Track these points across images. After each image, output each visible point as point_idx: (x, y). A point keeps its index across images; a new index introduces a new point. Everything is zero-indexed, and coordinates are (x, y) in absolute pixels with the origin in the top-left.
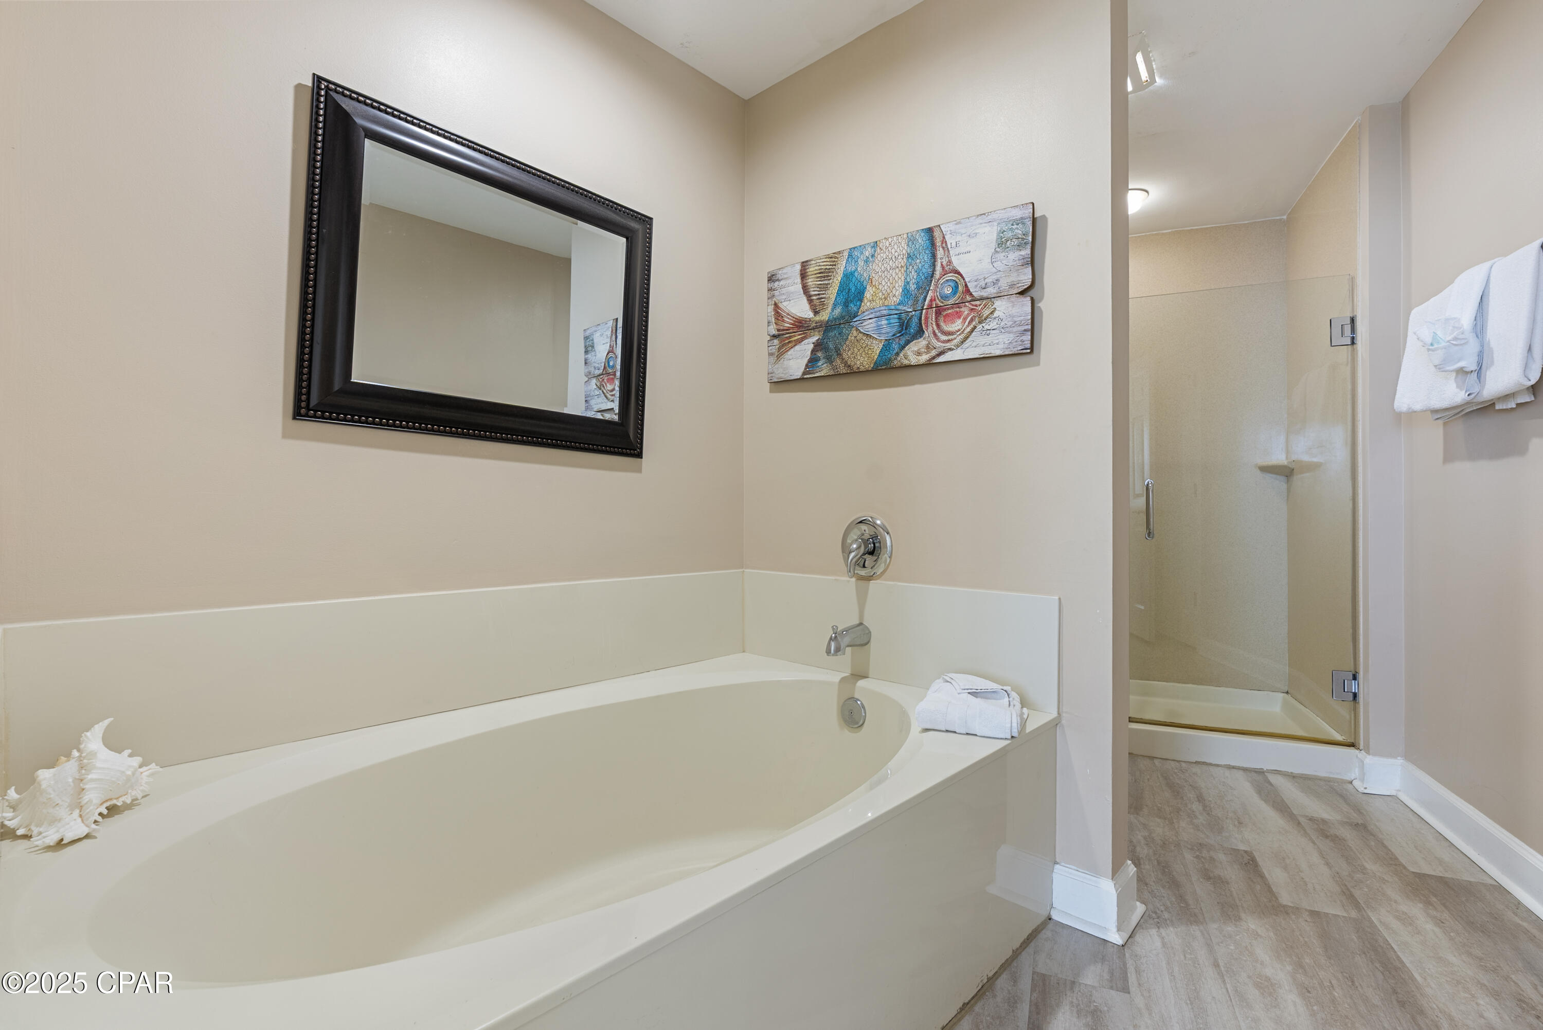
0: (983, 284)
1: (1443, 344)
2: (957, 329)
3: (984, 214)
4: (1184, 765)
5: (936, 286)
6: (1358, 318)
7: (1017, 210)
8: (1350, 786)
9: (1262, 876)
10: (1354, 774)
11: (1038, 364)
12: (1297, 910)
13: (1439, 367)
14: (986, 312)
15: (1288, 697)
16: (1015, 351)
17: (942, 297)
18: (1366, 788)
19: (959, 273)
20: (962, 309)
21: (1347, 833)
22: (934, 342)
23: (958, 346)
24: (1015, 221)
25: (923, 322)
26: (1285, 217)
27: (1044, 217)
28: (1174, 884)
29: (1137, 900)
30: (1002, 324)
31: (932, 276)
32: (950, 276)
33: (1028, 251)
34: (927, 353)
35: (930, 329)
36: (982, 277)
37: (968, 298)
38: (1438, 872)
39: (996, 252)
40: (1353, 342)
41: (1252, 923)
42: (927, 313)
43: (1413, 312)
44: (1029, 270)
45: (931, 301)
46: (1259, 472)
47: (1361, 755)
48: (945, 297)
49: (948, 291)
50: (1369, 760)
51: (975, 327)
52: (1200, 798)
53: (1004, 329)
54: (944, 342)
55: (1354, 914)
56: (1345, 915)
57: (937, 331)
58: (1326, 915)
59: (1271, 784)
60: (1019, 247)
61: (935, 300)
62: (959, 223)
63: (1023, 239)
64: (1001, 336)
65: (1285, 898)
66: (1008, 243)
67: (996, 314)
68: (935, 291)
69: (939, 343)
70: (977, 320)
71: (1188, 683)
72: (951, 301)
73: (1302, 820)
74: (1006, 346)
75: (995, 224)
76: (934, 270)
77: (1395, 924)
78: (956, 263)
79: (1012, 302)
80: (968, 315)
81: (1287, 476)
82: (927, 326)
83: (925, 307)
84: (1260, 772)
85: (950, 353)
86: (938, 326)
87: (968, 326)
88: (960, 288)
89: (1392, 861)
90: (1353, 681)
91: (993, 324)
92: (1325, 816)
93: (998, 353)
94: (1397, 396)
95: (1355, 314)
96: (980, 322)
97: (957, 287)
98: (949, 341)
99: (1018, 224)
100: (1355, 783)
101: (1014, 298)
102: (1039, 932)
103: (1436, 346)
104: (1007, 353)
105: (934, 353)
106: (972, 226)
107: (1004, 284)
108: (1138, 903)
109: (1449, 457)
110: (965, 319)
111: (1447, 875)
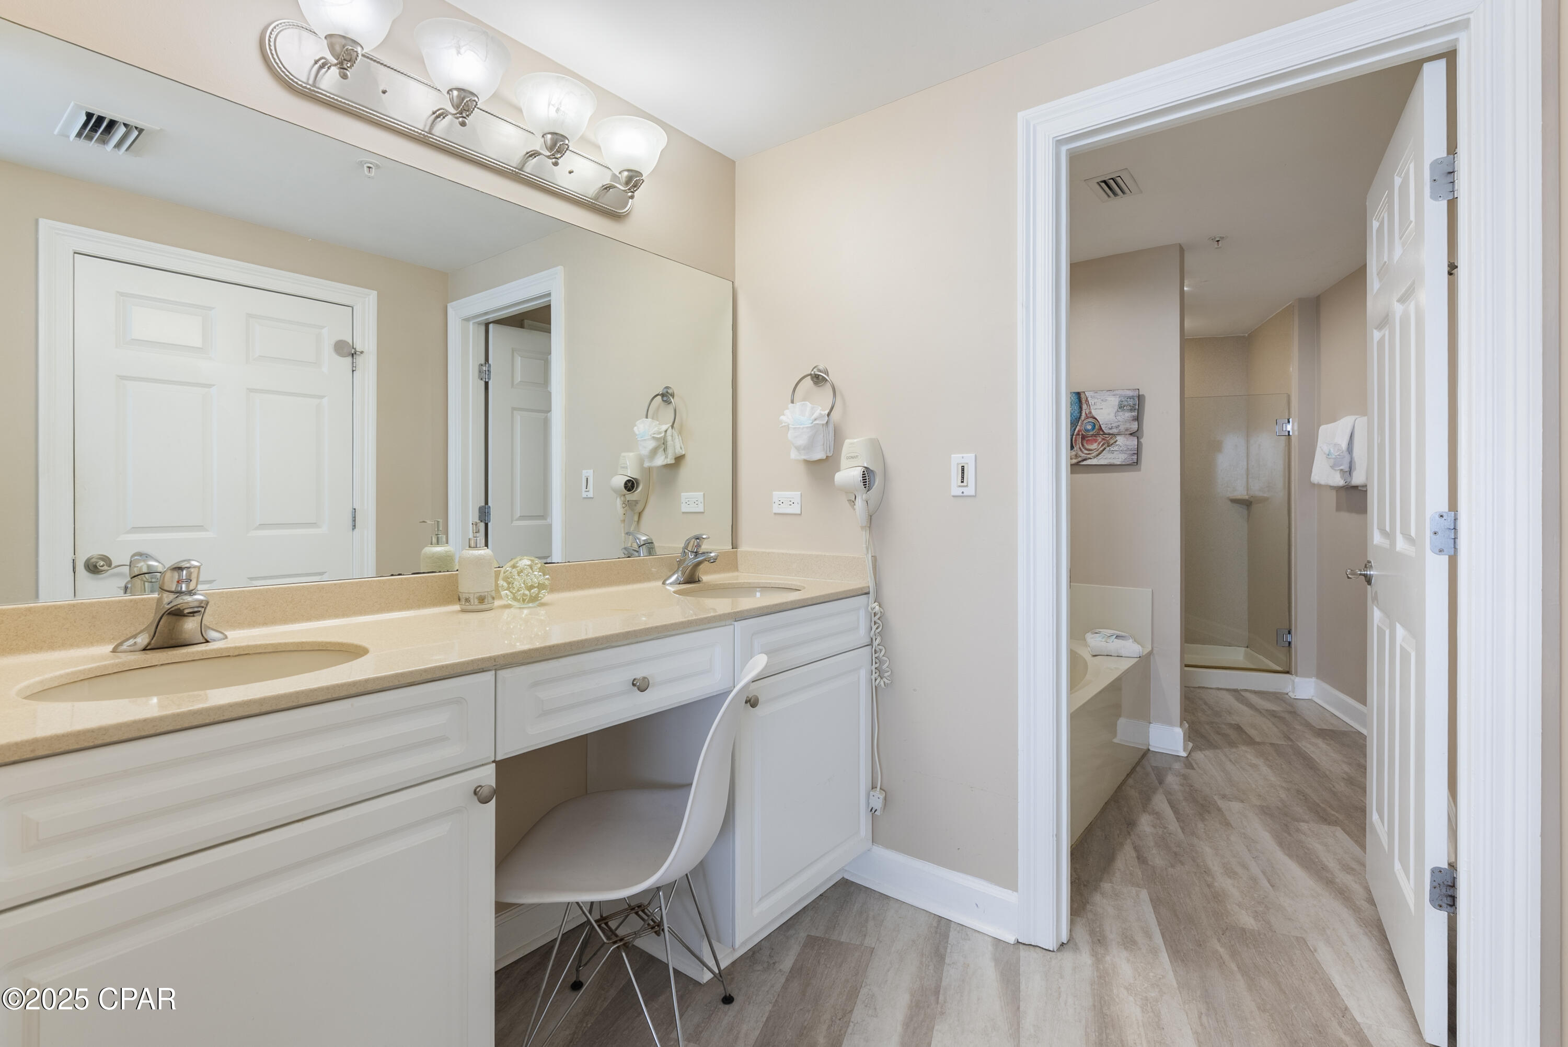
0: (1110, 426)
1: (1334, 457)
2: (1094, 448)
3: (1111, 390)
4: (1192, 689)
5: (1082, 424)
7: (1130, 391)
8: (1287, 696)
9: (1246, 733)
10: (1288, 689)
11: (1140, 470)
12: (1264, 743)
13: (1332, 467)
14: (1112, 441)
15: (1248, 650)
16: (1128, 463)
17: (1085, 430)
18: (1295, 696)
19: (1096, 419)
20: (1098, 438)
21: (1287, 716)
22: (1080, 453)
23: (1095, 457)
24: (1129, 397)
25: (1073, 442)
26: (1247, 335)
27: (1143, 395)
28: (1203, 736)
29: (1189, 741)
30: (1121, 449)
31: (1080, 418)
32: (1090, 420)
33: (1136, 414)
34: (1076, 459)
35: (1078, 446)
36: (1110, 423)
37: (1101, 433)
38: (1331, 728)
39: (1118, 411)
40: (1289, 435)
41: (1244, 748)
42: (1076, 438)
43: (1321, 428)
44: (1136, 423)
45: (1079, 431)
46: (1230, 503)
47: (1293, 677)
48: (1088, 431)
49: (1089, 427)
50: (1297, 680)
51: (1105, 449)
52: (1206, 703)
53: (1122, 451)
54: (1086, 454)
55: (1290, 743)
56: (1286, 744)
57: (1082, 448)
58: (1277, 744)
59: (1244, 697)
60: (1132, 410)
61: (1081, 431)
62: (1096, 393)
63: (1133, 407)
64: (1120, 455)
65: (1258, 739)
66: (1125, 407)
67: (1117, 443)
68: (1081, 426)
69: (1083, 455)
70: (1106, 445)
72: (1091, 433)
73: (1261, 710)
74: (1123, 460)
75: (1118, 396)
76: (1081, 415)
77: (1309, 746)
78: (1094, 413)
79: (1126, 438)
80: (1101, 441)
81: (1247, 505)
82: (1076, 445)
83: (1075, 434)
84: (1236, 691)
85: (1090, 460)
86: (1083, 445)
87: (1101, 447)
88: (1097, 427)
89: (1308, 725)
90: (1289, 635)
91: (1116, 448)
92: (1274, 709)
93: (1119, 463)
94: (1313, 474)
96: (1108, 446)
97: (1095, 426)
98: (1089, 454)
99: (1130, 399)
100: (1289, 694)
101: (1128, 436)
102: (1146, 754)
103: (1330, 457)
104: (1123, 464)
105: (1080, 459)
106: (1104, 395)
107: (1122, 428)
108: (1189, 743)
109: (1338, 509)
110: (1099, 444)
111: (1334, 729)
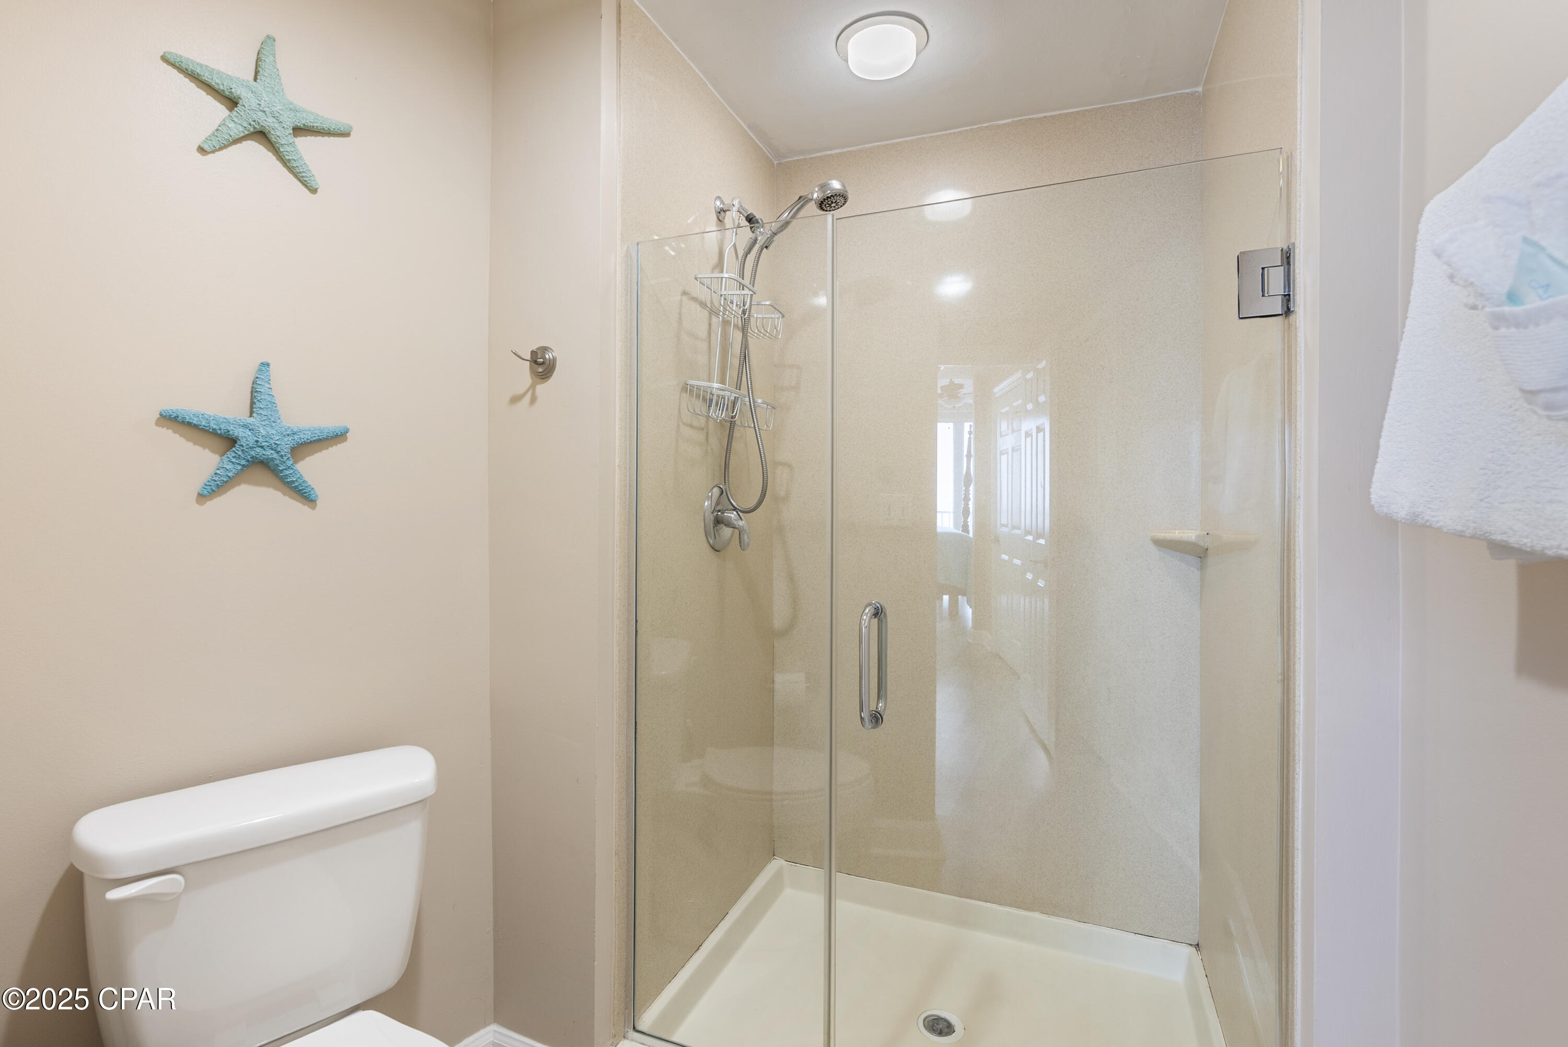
6: (1297, 251)
40: (1288, 312)
46: (1153, 548)
71: (1033, 911)
81: (1200, 557)
95: (1293, 241)
